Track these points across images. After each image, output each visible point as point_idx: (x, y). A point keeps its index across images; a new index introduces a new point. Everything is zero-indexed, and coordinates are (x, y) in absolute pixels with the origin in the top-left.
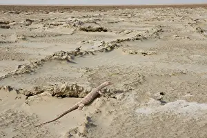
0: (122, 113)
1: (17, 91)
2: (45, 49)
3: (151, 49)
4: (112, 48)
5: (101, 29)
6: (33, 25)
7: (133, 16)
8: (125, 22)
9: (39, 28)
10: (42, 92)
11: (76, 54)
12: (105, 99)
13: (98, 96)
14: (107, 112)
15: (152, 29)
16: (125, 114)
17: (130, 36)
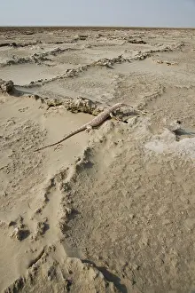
0: (128, 147)
1: (42, 100)
2: (98, 56)
3: (174, 60)
4: (145, 57)
5: (142, 42)
6: (101, 38)
7: (166, 34)
8: (159, 38)
9: (103, 40)
10: (61, 104)
11: (116, 61)
12: (115, 122)
13: (108, 118)
14: (112, 143)
15: (177, 43)
16: (131, 149)
17: (161, 48)
